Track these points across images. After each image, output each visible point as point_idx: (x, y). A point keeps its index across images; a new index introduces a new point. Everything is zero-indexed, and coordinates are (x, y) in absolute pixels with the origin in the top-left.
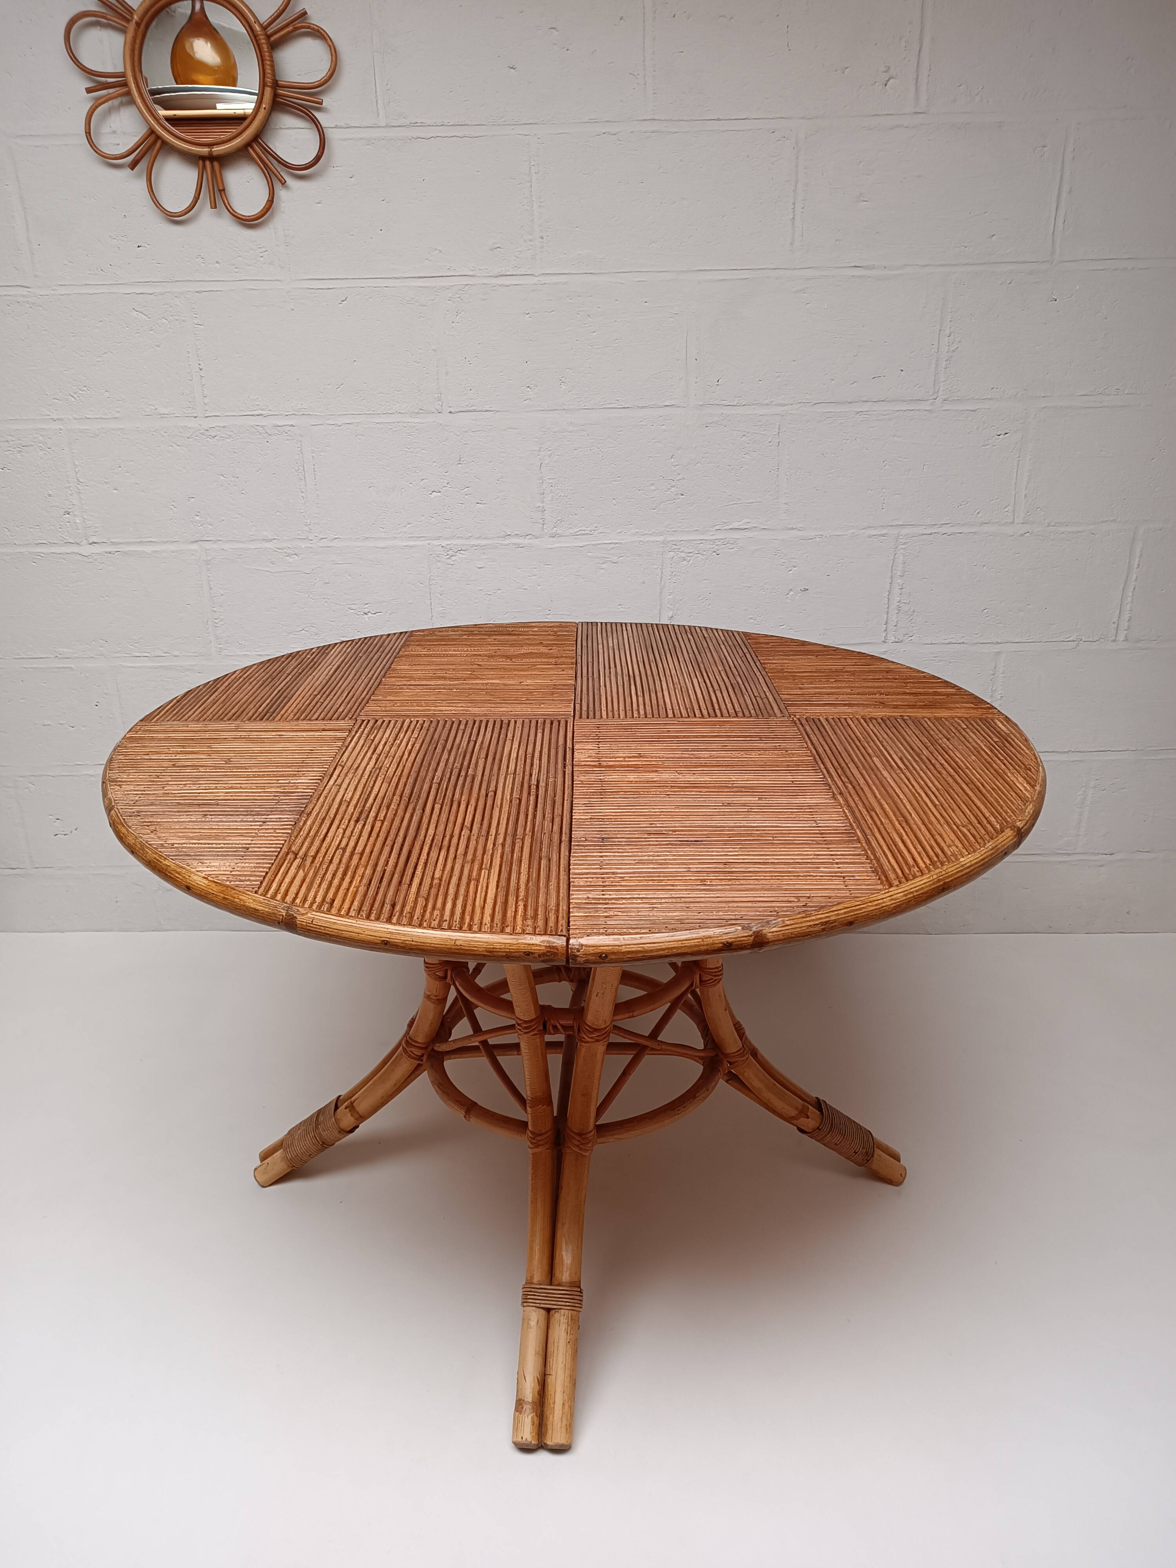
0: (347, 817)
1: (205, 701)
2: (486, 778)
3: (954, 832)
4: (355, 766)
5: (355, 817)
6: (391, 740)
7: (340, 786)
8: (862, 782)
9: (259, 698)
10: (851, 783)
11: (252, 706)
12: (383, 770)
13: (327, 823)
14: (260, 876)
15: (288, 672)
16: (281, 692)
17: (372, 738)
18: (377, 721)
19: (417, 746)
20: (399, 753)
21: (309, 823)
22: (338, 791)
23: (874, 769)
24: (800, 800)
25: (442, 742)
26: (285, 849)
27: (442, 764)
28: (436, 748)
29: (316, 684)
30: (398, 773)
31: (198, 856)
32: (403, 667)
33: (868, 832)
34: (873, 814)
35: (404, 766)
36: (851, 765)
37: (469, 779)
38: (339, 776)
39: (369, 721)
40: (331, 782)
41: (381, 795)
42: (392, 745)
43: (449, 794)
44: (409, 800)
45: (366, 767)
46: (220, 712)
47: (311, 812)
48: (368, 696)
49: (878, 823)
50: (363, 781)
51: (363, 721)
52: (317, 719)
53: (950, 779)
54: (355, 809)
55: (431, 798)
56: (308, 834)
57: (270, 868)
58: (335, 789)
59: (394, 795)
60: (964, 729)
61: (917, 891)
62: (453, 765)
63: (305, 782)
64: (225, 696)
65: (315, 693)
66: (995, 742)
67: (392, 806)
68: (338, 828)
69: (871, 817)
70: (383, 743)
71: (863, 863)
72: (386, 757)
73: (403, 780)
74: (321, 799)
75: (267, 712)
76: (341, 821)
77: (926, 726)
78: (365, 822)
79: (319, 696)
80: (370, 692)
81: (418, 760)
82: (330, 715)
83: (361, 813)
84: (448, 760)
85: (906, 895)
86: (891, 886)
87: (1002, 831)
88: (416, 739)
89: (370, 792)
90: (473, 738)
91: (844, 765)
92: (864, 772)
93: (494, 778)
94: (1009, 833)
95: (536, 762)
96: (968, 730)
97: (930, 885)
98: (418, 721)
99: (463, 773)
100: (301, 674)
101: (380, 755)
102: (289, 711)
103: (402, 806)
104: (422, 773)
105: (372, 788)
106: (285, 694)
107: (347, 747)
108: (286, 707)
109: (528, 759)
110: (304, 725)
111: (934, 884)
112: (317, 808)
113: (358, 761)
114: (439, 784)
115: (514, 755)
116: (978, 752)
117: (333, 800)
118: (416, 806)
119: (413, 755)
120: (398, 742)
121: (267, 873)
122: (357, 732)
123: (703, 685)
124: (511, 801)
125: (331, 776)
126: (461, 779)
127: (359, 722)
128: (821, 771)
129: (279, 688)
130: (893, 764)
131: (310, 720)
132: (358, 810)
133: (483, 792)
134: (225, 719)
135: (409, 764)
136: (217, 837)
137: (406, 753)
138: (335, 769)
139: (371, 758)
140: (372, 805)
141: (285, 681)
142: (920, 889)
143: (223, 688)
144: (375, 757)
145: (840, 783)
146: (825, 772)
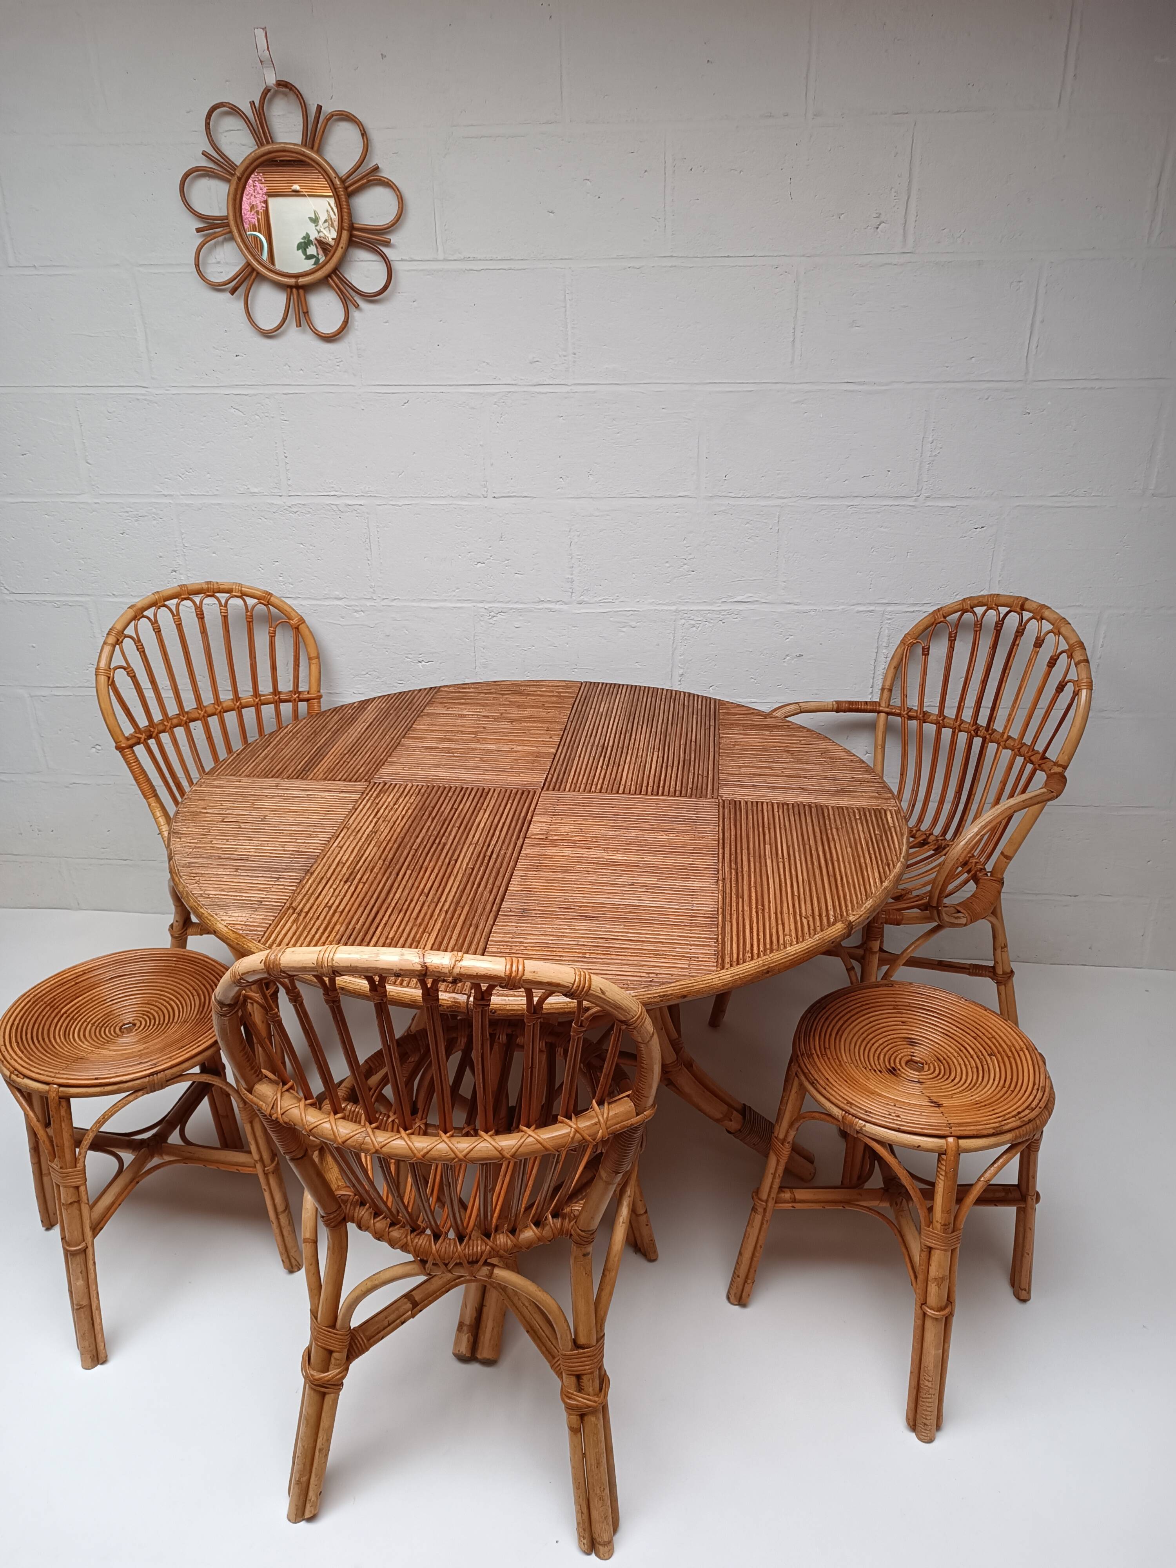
0: (340, 877)
1: (259, 756)
2: (453, 846)
3: (796, 923)
4: (357, 829)
5: (345, 879)
6: (391, 804)
7: (341, 848)
8: (746, 868)
9: (300, 755)
10: (737, 869)
11: (293, 763)
12: (377, 835)
13: (324, 881)
14: (264, 927)
15: (329, 728)
16: (320, 749)
17: (377, 802)
18: (386, 784)
19: (410, 811)
20: (394, 819)
21: (310, 882)
22: (339, 853)
23: (761, 857)
24: (689, 883)
25: (430, 808)
26: (288, 905)
27: (424, 831)
28: (424, 814)
29: (348, 743)
30: (388, 838)
31: (224, 907)
32: (422, 727)
33: (728, 917)
34: (740, 900)
35: (395, 831)
36: (745, 851)
37: (440, 847)
38: (343, 838)
39: (380, 783)
40: (335, 844)
41: (369, 858)
42: (392, 809)
43: (421, 861)
44: (390, 864)
45: (365, 831)
46: (267, 769)
47: (314, 871)
48: (385, 758)
49: (741, 909)
50: (360, 843)
51: (375, 783)
52: (339, 780)
53: (817, 871)
54: (347, 870)
55: (406, 864)
56: (307, 891)
57: (273, 920)
58: (337, 850)
59: (380, 858)
60: (856, 820)
61: (742, 974)
62: (432, 832)
63: (315, 843)
64: (275, 751)
65: (345, 752)
66: (875, 835)
67: (375, 870)
68: (331, 887)
69: (737, 903)
70: (384, 807)
71: (710, 946)
72: (383, 821)
73: (390, 845)
74: (325, 860)
75: (303, 770)
76: (334, 881)
77: (826, 814)
78: (352, 883)
79: (347, 756)
80: (388, 754)
81: (407, 826)
82: (350, 777)
83: (351, 874)
84: (429, 827)
85: (733, 977)
86: (723, 968)
87: (834, 924)
88: (411, 804)
89: (363, 855)
90: (455, 806)
91: (739, 851)
92: (752, 859)
93: (460, 847)
94: (839, 926)
95: (497, 833)
96: (859, 821)
97: (755, 969)
98: (418, 785)
99: (437, 841)
100: (339, 730)
101: (379, 819)
102: (320, 771)
103: (382, 870)
104: (406, 840)
105: (365, 851)
106: (321, 752)
107: (356, 809)
108: (319, 766)
109: (492, 829)
110: (329, 784)
111: (759, 968)
112: (319, 868)
113: (361, 824)
114: (416, 850)
115: (482, 825)
116: (856, 844)
117: (333, 861)
118: (393, 870)
119: (404, 820)
120: (396, 806)
121: (270, 925)
122: (367, 794)
123: (660, 759)
124: (465, 871)
125: (337, 837)
126: (435, 846)
127: (372, 784)
128: (718, 856)
129: (318, 745)
130: (780, 852)
131: (334, 780)
132: (350, 871)
133: (447, 860)
134: (270, 776)
135: (399, 830)
136: (241, 890)
137: (400, 818)
138: (342, 831)
139: (371, 822)
140: (361, 867)
141: (325, 738)
142: (746, 972)
143: (275, 742)
144: (375, 820)
145: (727, 869)
146: (721, 857)
